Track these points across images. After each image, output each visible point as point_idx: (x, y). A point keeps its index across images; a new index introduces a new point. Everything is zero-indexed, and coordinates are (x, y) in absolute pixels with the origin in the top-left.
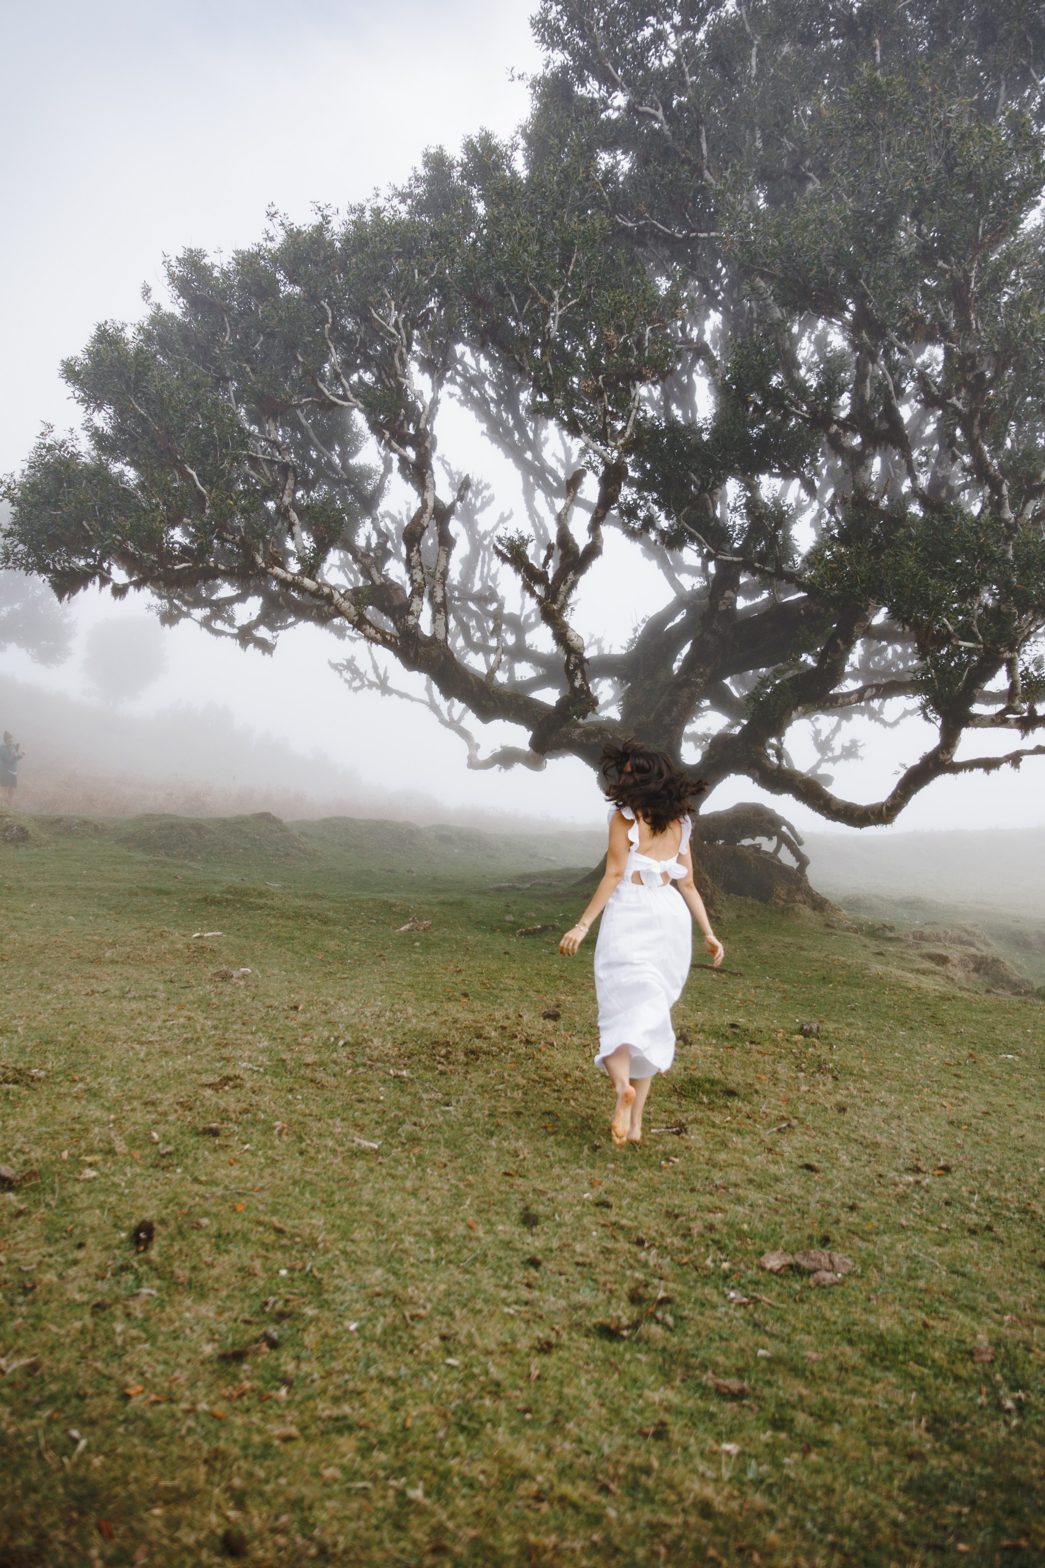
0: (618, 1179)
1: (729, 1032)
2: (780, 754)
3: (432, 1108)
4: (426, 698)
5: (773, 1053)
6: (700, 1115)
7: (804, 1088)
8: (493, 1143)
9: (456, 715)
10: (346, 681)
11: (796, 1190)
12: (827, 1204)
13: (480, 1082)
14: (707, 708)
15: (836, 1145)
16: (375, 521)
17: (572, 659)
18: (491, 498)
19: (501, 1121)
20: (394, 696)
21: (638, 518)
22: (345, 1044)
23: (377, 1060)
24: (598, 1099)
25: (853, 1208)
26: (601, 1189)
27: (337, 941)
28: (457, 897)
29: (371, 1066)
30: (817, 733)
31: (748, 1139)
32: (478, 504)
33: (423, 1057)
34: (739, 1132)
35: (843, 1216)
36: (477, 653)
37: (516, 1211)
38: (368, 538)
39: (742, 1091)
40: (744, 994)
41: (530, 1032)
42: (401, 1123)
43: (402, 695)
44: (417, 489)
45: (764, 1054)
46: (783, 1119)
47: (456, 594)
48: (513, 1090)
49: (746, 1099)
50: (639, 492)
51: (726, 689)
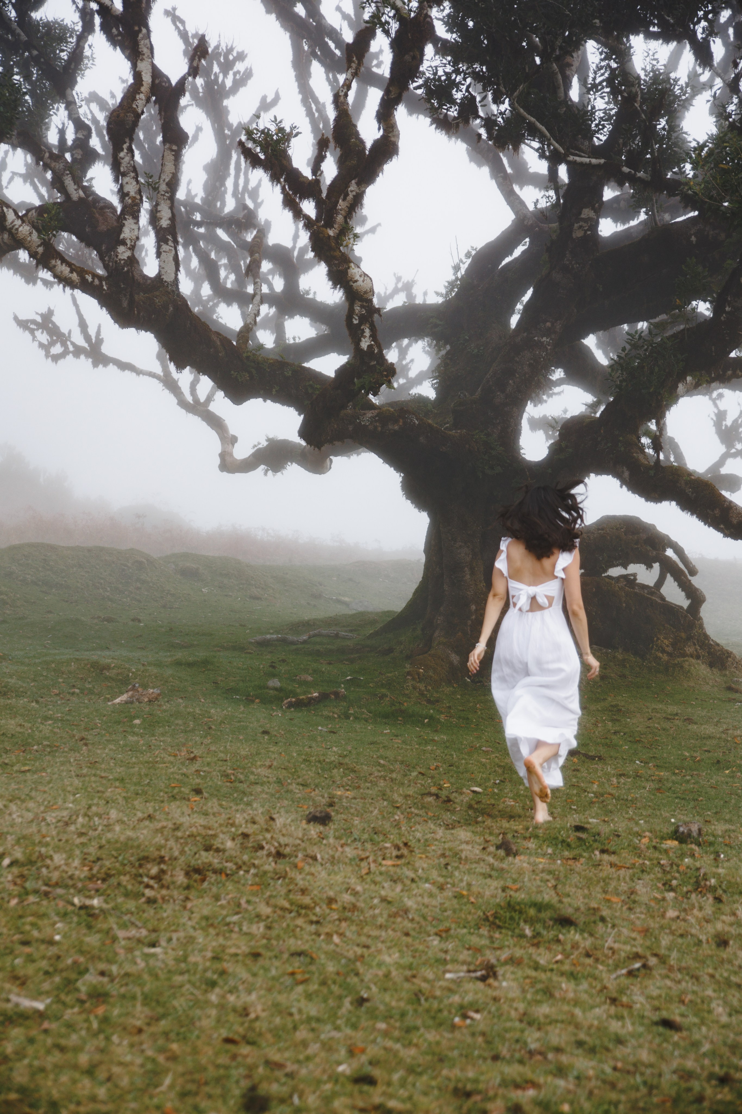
0: (389, 1044)
1: (572, 837)
2: (657, 445)
3: (130, 950)
4: (158, 370)
5: (633, 866)
6: (518, 953)
7: (671, 913)
8: (213, 997)
9: (202, 395)
10: (41, 345)
11: (644, 1055)
12: (687, 1075)
13: (206, 912)
14: (560, 382)
15: (709, 992)
16: (71, 106)
17: (357, 308)
18: (248, 74)
19: (229, 966)
20: (112, 368)
21: (453, 102)
22: (12, 864)
23: (57, 885)
24: (375, 933)
25: (724, 1080)
26: (364, 1058)
27: (19, 720)
28: (201, 654)
29: (46, 894)
30: (721, 416)
31: (584, 985)
32: (229, 83)
33: (124, 879)
34: (572, 976)
35: (709, 1092)
36: (229, 304)
37: (237, 1092)
38: (62, 132)
39: (581, 920)
40: (601, 785)
41: (283, 840)
42: (83, 972)
43: (124, 366)
44: (128, 58)
45: (619, 868)
46: (637, 956)
47: (198, 217)
48: (251, 922)
49: (588, 929)
50: (455, 63)
51: (586, 352)
